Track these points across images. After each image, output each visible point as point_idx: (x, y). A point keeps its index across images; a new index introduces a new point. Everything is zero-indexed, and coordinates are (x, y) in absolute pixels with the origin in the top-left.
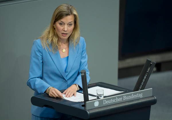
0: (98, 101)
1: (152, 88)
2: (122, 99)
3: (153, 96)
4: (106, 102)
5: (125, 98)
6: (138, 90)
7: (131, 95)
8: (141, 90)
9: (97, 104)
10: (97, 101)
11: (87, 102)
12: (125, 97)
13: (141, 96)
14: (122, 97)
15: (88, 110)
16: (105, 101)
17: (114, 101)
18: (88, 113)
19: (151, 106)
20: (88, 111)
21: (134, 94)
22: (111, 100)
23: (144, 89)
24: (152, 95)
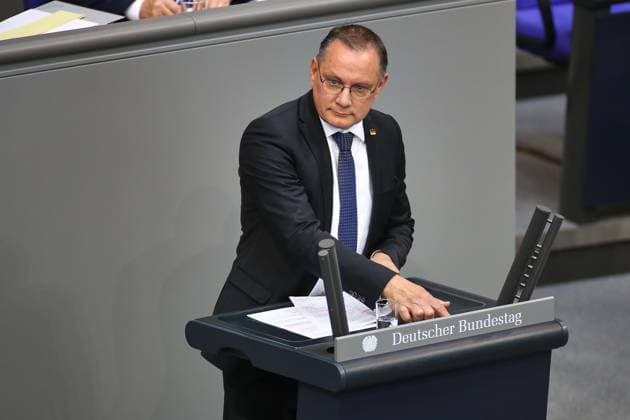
0: (373, 334)
1: (552, 297)
2: (456, 329)
3: (556, 322)
4: (402, 339)
5: (463, 328)
6: (511, 303)
7: (483, 317)
8: (519, 302)
9: (370, 345)
10: (370, 335)
11: (338, 338)
12: (463, 323)
13: (516, 320)
14: (455, 322)
15: (342, 363)
16: (397, 336)
17: (427, 335)
18: (342, 372)
19: (550, 352)
20: (340, 368)
21: (495, 314)
22: (419, 332)
23: (528, 299)
24: (552, 319)
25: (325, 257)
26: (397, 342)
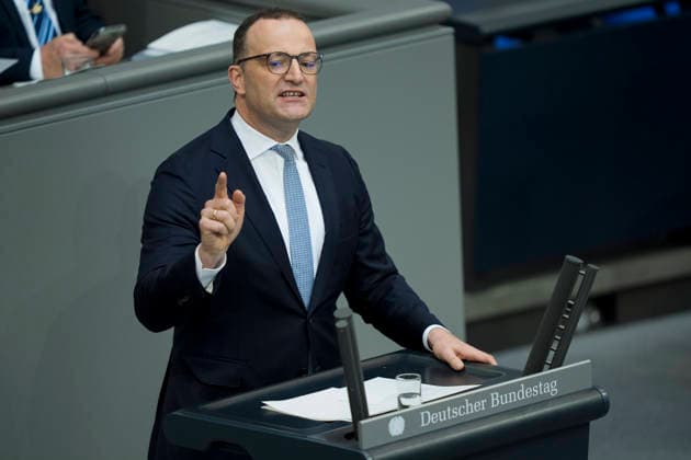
0: (401, 415)
1: (588, 361)
2: (488, 404)
3: (594, 389)
4: (431, 419)
5: (495, 402)
6: (540, 371)
7: (516, 388)
8: (550, 368)
9: (397, 427)
10: (398, 415)
11: (363, 422)
12: (495, 396)
13: (552, 389)
14: (486, 395)
15: (367, 450)
16: (426, 415)
17: (457, 412)
19: (588, 424)
20: (366, 455)
21: (528, 384)
22: (449, 410)
23: (560, 365)
24: (590, 386)
25: (344, 329)
26: (426, 422)
